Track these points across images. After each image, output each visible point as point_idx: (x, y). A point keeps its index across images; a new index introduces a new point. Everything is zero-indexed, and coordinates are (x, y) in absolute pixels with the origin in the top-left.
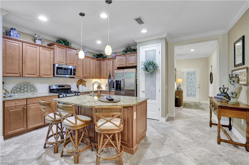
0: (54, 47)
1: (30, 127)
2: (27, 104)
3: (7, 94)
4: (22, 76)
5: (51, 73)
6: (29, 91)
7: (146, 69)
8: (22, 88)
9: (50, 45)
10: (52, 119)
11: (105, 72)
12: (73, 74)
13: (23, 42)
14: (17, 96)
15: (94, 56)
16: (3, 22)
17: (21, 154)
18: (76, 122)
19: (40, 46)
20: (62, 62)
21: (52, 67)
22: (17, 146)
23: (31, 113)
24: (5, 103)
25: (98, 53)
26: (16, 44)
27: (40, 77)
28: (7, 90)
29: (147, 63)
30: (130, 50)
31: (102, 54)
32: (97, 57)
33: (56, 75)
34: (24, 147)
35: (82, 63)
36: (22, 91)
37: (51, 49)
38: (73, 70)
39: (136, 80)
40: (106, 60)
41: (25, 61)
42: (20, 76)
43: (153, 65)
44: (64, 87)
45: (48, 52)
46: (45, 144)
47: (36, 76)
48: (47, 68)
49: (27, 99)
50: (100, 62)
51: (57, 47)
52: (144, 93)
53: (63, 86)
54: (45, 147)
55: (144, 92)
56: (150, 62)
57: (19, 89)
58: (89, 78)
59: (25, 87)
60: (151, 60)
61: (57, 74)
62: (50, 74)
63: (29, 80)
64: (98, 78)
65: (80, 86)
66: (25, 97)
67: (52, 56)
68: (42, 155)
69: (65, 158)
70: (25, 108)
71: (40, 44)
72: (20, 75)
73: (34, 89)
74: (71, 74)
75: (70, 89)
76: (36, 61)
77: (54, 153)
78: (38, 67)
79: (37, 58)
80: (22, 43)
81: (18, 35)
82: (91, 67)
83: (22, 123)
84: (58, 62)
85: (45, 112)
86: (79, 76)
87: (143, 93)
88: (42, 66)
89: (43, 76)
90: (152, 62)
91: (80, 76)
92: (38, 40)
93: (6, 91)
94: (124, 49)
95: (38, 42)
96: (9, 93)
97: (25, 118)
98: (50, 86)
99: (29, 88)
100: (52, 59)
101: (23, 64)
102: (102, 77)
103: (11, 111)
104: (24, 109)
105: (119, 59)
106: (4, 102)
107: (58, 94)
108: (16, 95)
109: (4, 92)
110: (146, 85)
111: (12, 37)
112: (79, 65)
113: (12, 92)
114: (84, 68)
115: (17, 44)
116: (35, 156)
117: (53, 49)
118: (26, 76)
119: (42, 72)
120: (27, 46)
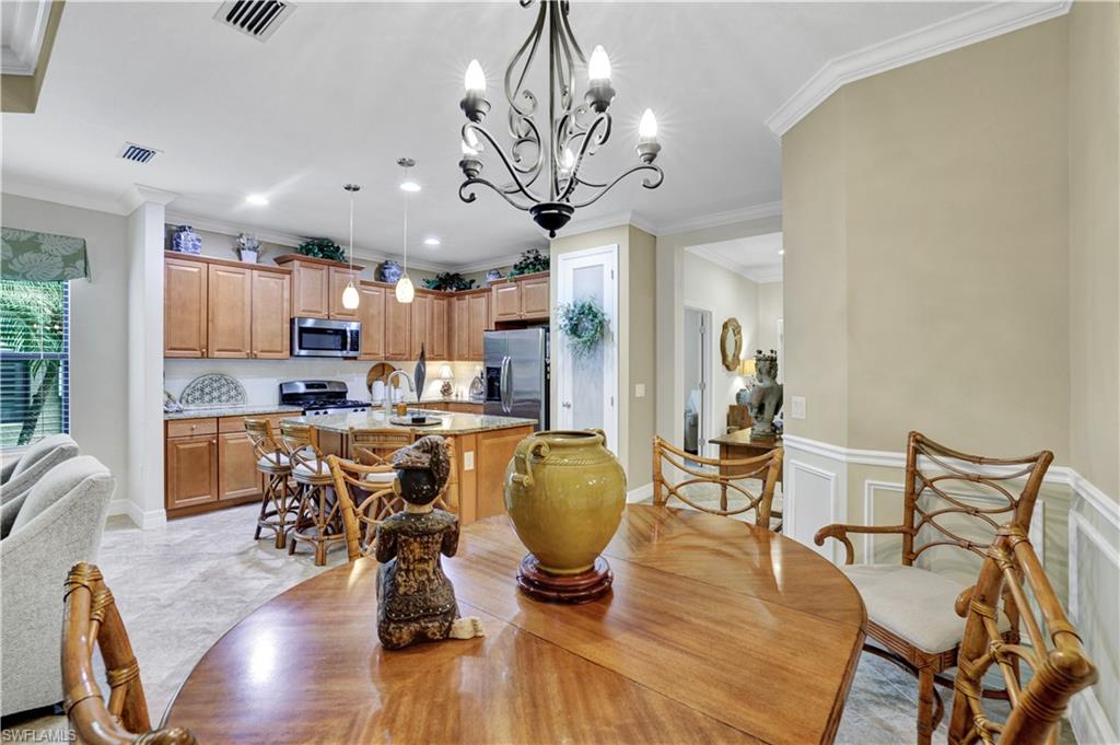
0: (293, 266)
1: (228, 494)
2: (218, 433)
3: (172, 404)
4: (205, 356)
5: (282, 345)
6: (224, 398)
7: (575, 330)
8: (207, 390)
9: (280, 261)
10: (272, 465)
11: (465, 336)
12: (349, 346)
13: (208, 262)
14: (193, 410)
15: (428, 282)
16: (166, 214)
17: (205, 545)
18: (320, 467)
19: (252, 267)
20: (315, 312)
21: (287, 326)
22: (196, 532)
23: (228, 458)
24: (169, 426)
25: (442, 271)
26: (194, 268)
27: (252, 357)
28: (171, 394)
29: (573, 311)
30: (535, 265)
31: (458, 275)
32: (438, 288)
33: (297, 350)
34: (211, 535)
35: (383, 311)
36: (207, 398)
37: (283, 272)
38: (349, 334)
39: (547, 365)
40: (467, 297)
41: (213, 314)
42: (202, 357)
43: (590, 317)
44: (325, 387)
45: (276, 283)
46: (259, 529)
47: (243, 355)
48: (273, 331)
49: (218, 418)
50: (450, 305)
51: (301, 266)
52: (571, 409)
53: (322, 385)
54: (257, 538)
55: (569, 406)
56: (583, 307)
57: (199, 392)
58: (406, 360)
59: (215, 385)
60: (587, 300)
61: (301, 348)
62: (279, 349)
63: (225, 368)
64: (443, 359)
65: (379, 385)
66: (215, 413)
67: (286, 295)
68: (251, 548)
69: (299, 558)
70: (215, 441)
71: (254, 262)
72: (203, 353)
73: (237, 392)
74: (344, 347)
75: (343, 395)
76: (243, 311)
77: (277, 547)
78: (248, 329)
79: (244, 304)
80: (206, 265)
81: (197, 243)
82: (416, 321)
83: (207, 482)
84: (304, 311)
85: (256, 447)
86: (372, 351)
87: (566, 409)
88: (258, 327)
89: (260, 355)
90: (590, 308)
91: (377, 351)
92: (249, 249)
93: (169, 396)
94: (517, 259)
95: (249, 257)
96: (175, 403)
97: (214, 469)
98: (281, 385)
99: (224, 390)
100: (286, 305)
101: (210, 324)
102: (456, 355)
103: (181, 447)
104: (211, 444)
105: (500, 296)
106: (166, 422)
107: (302, 409)
108: (192, 407)
109: (166, 398)
110: (574, 382)
111: (183, 252)
112: (373, 316)
113: (184, 401)
114: (391, 326)
115: (196, 270)
116: (233, 550)
117: (290, 273)
118: (217, 354)
119: (259, 345)
120: (220, 273)
